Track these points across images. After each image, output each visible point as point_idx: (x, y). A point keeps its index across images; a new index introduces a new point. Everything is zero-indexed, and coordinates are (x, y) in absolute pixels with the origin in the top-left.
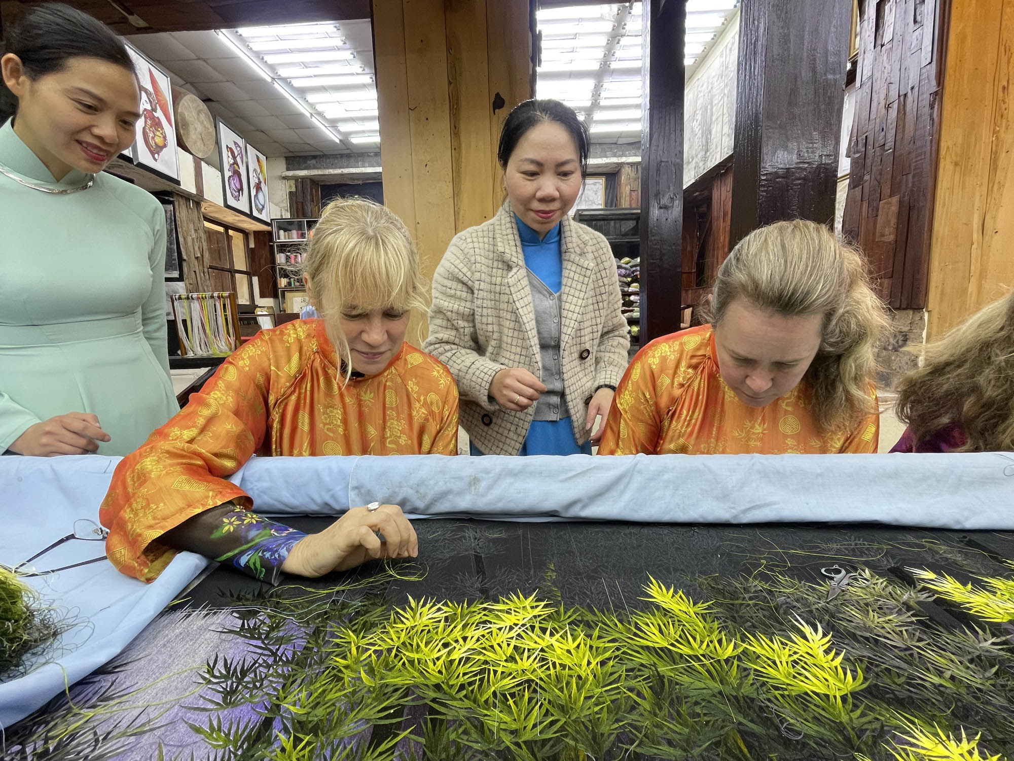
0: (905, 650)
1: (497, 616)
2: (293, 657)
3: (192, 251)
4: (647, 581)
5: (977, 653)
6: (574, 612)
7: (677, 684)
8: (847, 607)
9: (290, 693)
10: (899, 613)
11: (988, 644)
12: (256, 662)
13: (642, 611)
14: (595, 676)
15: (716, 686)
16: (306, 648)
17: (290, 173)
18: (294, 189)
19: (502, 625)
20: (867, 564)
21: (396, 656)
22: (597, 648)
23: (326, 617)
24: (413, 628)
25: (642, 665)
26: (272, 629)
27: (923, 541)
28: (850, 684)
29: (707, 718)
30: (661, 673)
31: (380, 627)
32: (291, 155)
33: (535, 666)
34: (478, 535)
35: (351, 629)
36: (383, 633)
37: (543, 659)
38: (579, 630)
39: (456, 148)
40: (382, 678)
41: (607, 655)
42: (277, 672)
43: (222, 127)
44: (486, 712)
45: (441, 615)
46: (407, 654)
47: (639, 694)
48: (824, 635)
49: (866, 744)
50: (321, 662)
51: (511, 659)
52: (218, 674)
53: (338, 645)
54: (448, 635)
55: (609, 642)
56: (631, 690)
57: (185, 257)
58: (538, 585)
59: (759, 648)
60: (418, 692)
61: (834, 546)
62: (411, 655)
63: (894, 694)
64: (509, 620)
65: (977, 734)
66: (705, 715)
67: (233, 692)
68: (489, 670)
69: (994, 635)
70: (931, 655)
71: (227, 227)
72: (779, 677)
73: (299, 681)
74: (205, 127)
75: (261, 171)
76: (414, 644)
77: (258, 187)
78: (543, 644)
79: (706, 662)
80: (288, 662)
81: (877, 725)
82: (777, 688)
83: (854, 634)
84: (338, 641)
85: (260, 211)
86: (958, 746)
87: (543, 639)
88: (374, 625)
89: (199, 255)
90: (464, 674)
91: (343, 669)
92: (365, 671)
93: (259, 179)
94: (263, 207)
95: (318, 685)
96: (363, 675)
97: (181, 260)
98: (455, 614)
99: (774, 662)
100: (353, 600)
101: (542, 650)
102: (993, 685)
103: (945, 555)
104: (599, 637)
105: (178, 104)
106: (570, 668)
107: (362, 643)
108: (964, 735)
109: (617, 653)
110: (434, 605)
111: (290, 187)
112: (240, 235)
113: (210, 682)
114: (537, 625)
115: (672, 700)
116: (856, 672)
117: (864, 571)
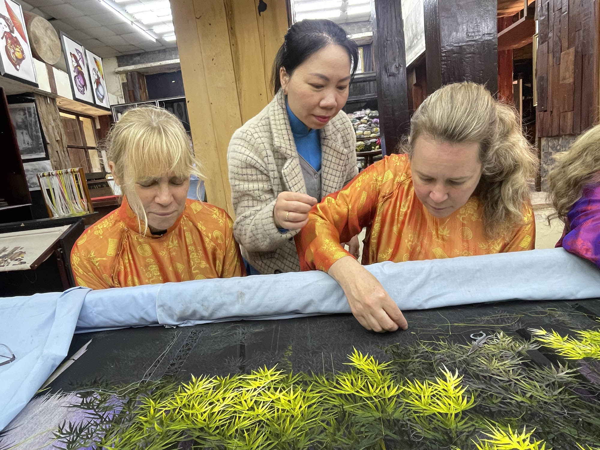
0: (508, 382)
1: (248, 383)
2: (113, 419)
3: (53, 136)
4: (351, 352)
5: (553, 380)
6: (299, 376)
7: (354, 415)
8: (480, 358)
9: (109, 440)
10: (512, 359)
11: (563, 374)
12: (89, 423)
13: (343, 372)
14: (302, 415)
15: (378, 415)
16: (122, 412)
17: (121, 69)
18: (125, 81)
19: (250, 388)
20: (504, 329)
21: (178, 412)
22: (308, 397)
23: (136, 391)
24: (191, 395)
25: (335, 406)
26: (101, 402)
27: (547, 310)
28: (464, 405)
29: (366, 434)
30: (345, 410)
31: (170, 395)
32: (120, 54)
33: (266, 412)
34: (245, 331)
35: (151, 399)
36: (172, 399)
37: (271, 407)
38: (299, 387)
39: (234, 45)
40: (168, 427)
41: (313, 401)
42: (102, 428)
43: (65, 38)
44: (229, 441)
45: (211, 385)
46: (185, 411)
47: (328, 424)
48: (459, 377)
49: (461, 440)
50: (130, 420)
51: (252, 409)
52: (65, 432)
53: (142, 409)
54: (214, 398)
55: (317, 393)
56: (323, 421)
57: (48, 141)
58: (280, 360)
59: (413, 389)
60: (189, 433)
61: (485, 319)
62: (188, 411)
63: (490, 410)
64: (255, 384)
65: (533, 429)
66: (366, 432)
67: (74, 442)
68: (236, 416)
69: (569, 368)
70: (523, 384)
71: (78, 115)
72: (420, 405)
73: (115, 432)
74: (52, 40)
75: (99, 69)
76: (191, 405)
77: (98, 82)
78: (274, 398)
79: (376, 400)
80: (110, 421)
81: (472, 429)
82: (416, 412)
83: (478, 375)
84: (142, 406)
85: (101, 100)
86: (518, 437)
87: (274, 395)
88: (167, 395)
89: (59, 139)
90: (220, 420)
91: (143, 423)
92: (157, 423)
93: (98, 76)
94: (103, 97)
95: (127, 433)
96: (156, 426)
97: (45, 143)
98: (221, 384)
99: (420, 397)
100: (155, 380)
101: (273, 402)
102: (555, 400)
103: (558, 318)
104: (311, 391)
105: (30, 25)
106: (288, 411)
107: (158, 406)
108: (524, 430)
109: (320, 399)
110: (208, 379)
111: (123, 79)
112: (89, 120)
113: (60, 437)
114: (272, 386)
115: (348, 425)
116: (470, 398)
117: (499, 333)
